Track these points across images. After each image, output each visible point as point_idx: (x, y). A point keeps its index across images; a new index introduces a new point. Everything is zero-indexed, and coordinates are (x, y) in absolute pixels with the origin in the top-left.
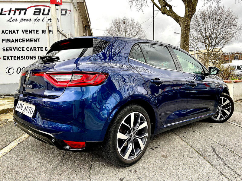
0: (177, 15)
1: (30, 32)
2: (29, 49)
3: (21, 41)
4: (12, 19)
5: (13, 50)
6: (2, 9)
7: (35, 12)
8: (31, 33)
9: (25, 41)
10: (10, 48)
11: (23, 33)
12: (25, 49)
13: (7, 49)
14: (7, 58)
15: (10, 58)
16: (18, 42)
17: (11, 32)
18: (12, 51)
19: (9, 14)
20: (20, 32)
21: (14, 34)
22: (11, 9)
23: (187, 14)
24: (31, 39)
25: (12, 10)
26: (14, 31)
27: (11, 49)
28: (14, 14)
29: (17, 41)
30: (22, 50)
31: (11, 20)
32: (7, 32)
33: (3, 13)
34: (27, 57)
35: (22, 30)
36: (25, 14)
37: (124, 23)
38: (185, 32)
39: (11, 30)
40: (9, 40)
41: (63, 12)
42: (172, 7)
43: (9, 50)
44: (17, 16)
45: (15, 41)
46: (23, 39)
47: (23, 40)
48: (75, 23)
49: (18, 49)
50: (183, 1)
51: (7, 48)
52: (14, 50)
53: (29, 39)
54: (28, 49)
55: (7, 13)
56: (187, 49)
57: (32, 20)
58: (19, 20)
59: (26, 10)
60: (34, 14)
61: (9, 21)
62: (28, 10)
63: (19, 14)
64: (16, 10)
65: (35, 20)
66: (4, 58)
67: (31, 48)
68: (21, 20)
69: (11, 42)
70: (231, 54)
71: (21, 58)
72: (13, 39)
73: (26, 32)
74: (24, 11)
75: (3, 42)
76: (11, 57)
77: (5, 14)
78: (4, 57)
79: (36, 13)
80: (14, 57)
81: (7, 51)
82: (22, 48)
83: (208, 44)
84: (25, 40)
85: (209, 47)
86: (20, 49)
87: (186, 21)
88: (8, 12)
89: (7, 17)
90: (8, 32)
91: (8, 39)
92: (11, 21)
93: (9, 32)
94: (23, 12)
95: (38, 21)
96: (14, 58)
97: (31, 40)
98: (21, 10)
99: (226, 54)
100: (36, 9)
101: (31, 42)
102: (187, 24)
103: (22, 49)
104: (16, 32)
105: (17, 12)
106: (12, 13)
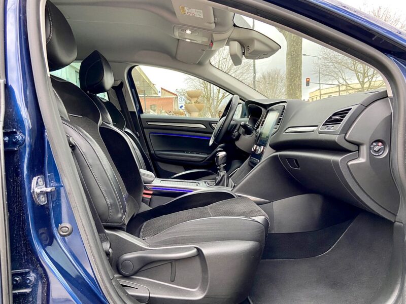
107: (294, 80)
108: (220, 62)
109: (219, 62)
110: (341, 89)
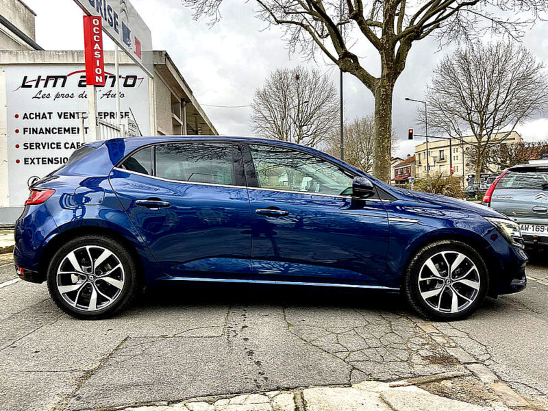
0: (368, 74)
1: (72, 116)
2: (69, 146)
3: (55, 131)
4: (42, 94)
5: (41, 147)
6: (26, 78)
7: (81, 82)
8: (74, 118)
9: (63, 132)
10: (36, 144)
11: (60, 117)
12: (62, 146)
13: (31, 146)
14: (30, 161)
15: (35, 161)
16: (50, 133)
17: (39, 116)
18: (39, 148)
19: (37, 86)
20: (55, 116)
21: (44, 119)
22: (40, 77)
23: (386, 72)
24: (72, 128)
25: (42, 78)
26: (44, 114)
27: (38, 146)
28: (45, 86)
29: (48, 131)
30: (57, 148)
31: (40, 96)
32: (32, 116)
33: (26, 84)
34: (66, 160)
35: (58, 113)
36: (63, 86)
37: (297, 78)
38: (381, 108)
39: (39, 113)
40: (35, 131)
41: (130, 82)
42: (357, 59)
43: (35, 147)
44: (50, 89)
45: (44, 132)
46: (59, 128)
47: (59, 131)
48: (150, 99)
49: (50, 146)
50: (377, 48)
51: (30, 144)
52: (44, 148)
53: (69, 128)
54: (67, 146)
55: (34, 84)
56: (386, 141)
57: (76, 95)
58: (53, 96)
59: (65, 78)
60: (80, 85)
61: (36, 97)
62: (68, 78)
63: (54, 86)
64: (48, 78)
65: (81, 96)
66: (25, 161)
67: (73, 144)
68: (57, 96)
69: (38, 132)
70: (537, 145)
71: (54, 162)
72: (41, 129)
73: (65, 116)
74: (62, 79)
75: (24, 133)
76: (38, 159)
77: (30, 86)
78: (25, 159)
79: (83, 84)
80: (43, 159)
81: (31, 148)
82: (57, 143)
83: (479, 124)
84: (63, 129)
85: (482, 130)
86: (53, 146)
87: (384, 87)
88: (35, 82)
89: (33, 91)
90: (34, 116)
91: (33, 129)
92: (39, 98)
93: (36, 116)
94: (60, 81)
95: (85, 96)
96: (43, 161)
97: (72, 131)
98: (56, 78)
99: (526, 146)
100: (82, 77)
101: (73, 133)
102: (386, 91)
103: (57, 146)
104: (48, 116)
105: (51, 83)
106: (42, 83)
107: (383, 142)
108: (301, 106)
109: (299, 106)
110: (453, 143)
